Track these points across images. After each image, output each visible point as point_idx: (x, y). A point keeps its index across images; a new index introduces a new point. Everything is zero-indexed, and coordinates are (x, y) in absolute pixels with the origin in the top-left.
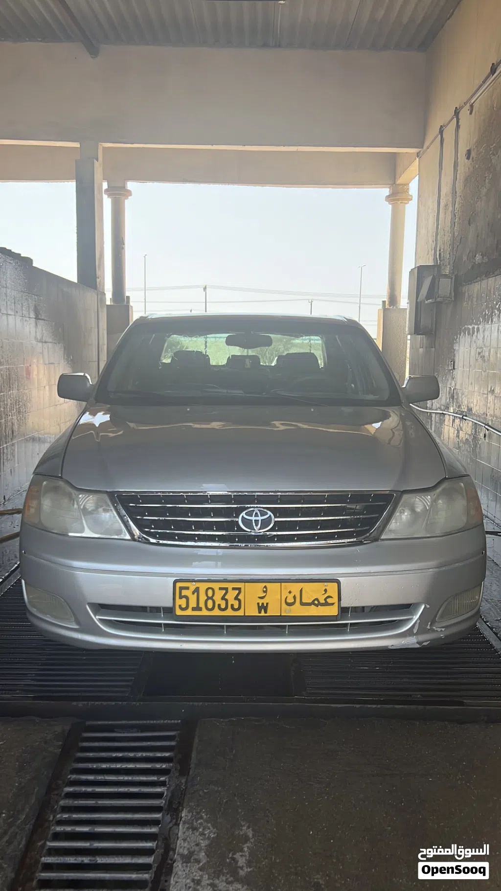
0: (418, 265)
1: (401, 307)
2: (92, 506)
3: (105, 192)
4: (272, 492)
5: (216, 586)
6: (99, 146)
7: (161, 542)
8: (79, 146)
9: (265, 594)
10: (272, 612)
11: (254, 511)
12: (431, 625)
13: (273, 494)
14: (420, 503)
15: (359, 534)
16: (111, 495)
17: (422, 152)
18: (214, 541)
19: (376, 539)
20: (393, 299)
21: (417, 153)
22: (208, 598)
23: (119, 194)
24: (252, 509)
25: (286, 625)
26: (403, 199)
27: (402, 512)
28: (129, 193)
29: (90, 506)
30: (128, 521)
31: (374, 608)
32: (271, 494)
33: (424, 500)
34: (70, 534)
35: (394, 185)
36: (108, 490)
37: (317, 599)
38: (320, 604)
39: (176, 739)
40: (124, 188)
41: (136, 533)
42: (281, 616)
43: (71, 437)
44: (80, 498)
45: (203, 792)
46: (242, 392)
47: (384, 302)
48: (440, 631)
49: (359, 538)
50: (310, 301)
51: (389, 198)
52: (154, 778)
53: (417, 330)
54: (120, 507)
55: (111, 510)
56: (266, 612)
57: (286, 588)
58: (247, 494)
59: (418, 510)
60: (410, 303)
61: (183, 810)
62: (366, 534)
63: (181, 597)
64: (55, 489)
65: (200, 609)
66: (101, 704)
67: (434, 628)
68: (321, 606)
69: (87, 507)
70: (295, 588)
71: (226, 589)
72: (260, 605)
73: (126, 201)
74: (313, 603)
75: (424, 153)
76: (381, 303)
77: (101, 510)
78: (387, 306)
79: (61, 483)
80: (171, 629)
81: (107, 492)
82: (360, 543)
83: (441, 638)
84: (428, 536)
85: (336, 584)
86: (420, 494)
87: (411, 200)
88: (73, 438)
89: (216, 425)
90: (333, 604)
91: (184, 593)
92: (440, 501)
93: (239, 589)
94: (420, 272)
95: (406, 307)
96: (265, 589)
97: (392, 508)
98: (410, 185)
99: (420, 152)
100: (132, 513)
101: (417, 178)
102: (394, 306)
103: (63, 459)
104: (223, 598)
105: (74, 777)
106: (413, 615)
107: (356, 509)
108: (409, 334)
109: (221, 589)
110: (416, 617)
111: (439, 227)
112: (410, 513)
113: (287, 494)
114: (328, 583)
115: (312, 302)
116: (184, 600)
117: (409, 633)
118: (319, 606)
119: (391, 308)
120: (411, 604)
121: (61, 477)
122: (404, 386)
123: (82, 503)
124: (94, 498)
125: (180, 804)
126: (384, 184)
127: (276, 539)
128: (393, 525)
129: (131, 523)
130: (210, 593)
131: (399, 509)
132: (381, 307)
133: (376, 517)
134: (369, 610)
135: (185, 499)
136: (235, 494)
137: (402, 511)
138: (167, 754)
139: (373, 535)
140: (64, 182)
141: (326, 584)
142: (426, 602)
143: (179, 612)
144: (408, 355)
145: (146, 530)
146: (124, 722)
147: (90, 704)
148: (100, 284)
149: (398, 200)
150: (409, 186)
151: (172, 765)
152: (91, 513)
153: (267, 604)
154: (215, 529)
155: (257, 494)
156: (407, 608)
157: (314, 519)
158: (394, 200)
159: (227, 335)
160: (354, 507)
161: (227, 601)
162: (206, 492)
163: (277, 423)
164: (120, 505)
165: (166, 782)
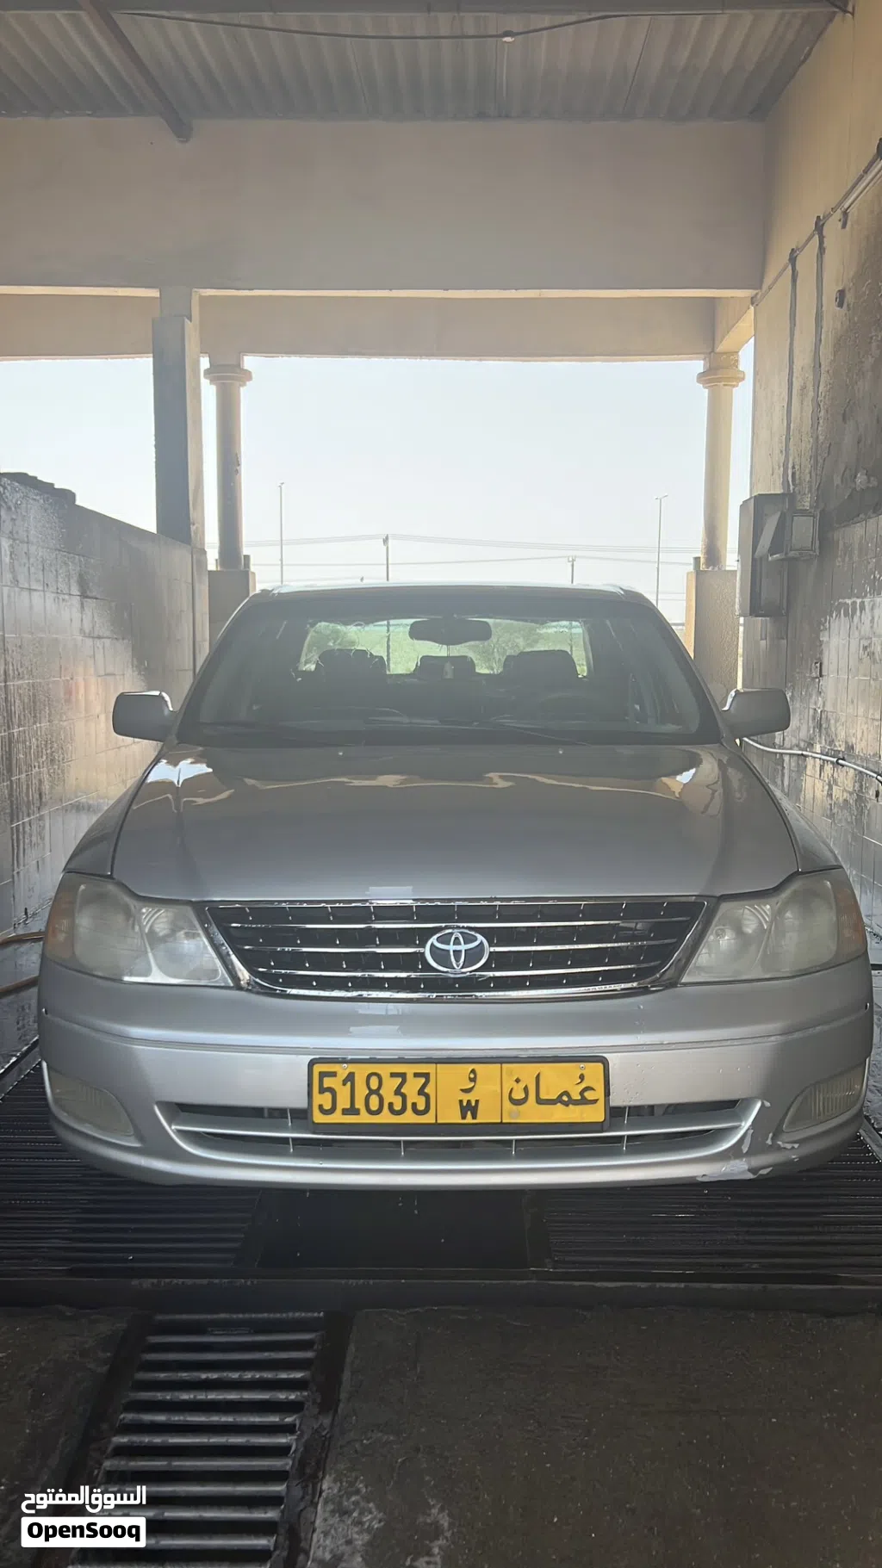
0: (756, 494)
1: (728, 568)
2: (165, 929)
3: (205, 374)
4: (484, 900)
5: (384, 1070)
6: (193, 294)
7: (289, 991)
8: (159, 296)
9: (472, 1084)
10: (486, 1116)
11: (452, 934)
12: (772, 1139)
13: (486, 903)
14: (752, 918)
15: (640, 974)
16: (198, 907)
17: (759, 296)
18: (382, 989)
19: (673, 984)
20: (713, 554)
21: (752, 298)
22: (371, 1092)
23: (229, 377)
24: (450, 931)
25: (511, 1141)
26: (729, 379)
27: (719, 934)
28: (248, 376)
29: (162, 928)
30: (228, 955)
31: (672, 1108)
32: (482, 903)
33: (761, 914)
34: (126, 979)
35: (712, 354)
36: (193, 900)
37: (566, 1093)
38: (572, 1102)
39: (315, 1347)
40: (238, 366)
41: (243, 974)
42: (501, 1123)
43: (130, 805)
44: (144, 914)
45: (362, 1444)
46: (437, 722)
47: (697, 560)
48: (791, 1149)
49: (641, 982)
50: (571, 559)
51: (704, 378)
52: (274, 1419)
53: (755, 608)
54: (214, 929)
55: (199, 935)
56: (474, 1117)
57: (511, 1073)
58: (439, 904)
59: (749, 930)
60: (742, 560)
61: (323, 1477)
62: (654, 974)
63: (322, 1090)
64: (100, 898)
65: (356, 1112)
66: (183, 1283)
67: (780, 1143)
68: (573, 1104)
69: (158, 930)
70: (528, 1072)
71: (403, 1076)
72: (465, 1104)
73: (242, 390)
74: (559, 1100)
75: (764, 296)
76: (692, 561)
77: (181, 934)
78: (703, 567)
79: (111, 888)
80: (305, 1148)
81: (190, 903)
82: (644, 991)
83: (790, 1163)
84: (767, 976)
85: (600, 1066)
86: (752, 902)
87: (743, 379)
88: (134, 807)
89: (389, 780)
90: (595, 1101)
91: (328, 1082)
92: (788, 914)
93: (427, 1076)
94: (759, 506)
95: (736, 569)
96: (472, 1076)
97: (700, 927)
98: (740, 353)
99: (757, 294)
100: (234, 941)
101: (752, 341)
102: (714, 566)
103: (116, 844)
104: (398, 1092)
105: (129, 1417)
106: (741, 1121)
107: (636, 930)
108: (740, 615)
109: (393, 1075)
110: (746, 1124)
111: (792, 427)
112: (734, 936)
113: (512, 903)
114: (586, 1064)
115: (573, 561)
116: (328, 1095)
117: (735, 1152)
118: (571, 1106)
119: (710, 569)
120: (738, 1101)
121: (110, 877)
122: (726, 708)
123: (147, 923)
124: (170, 914)
125: (321, 1466)
126: (693, 354)
127: (492, 985)
128: (703, 957)
129: (234, 958)
130: (374, 1084)
131: (714, 928)
132: (691, 568)
133: (671, 944)
134: (661, 1112)
135: (329, 914)
136: (419, 904)
137: (720, 932)
138: (299, 1375)
139: (665, 977)
140: (133, 358)
141: (582, 1065)
142: (763, 1097)
143: (318, 1118)
144: (740, 651)
145: (261, 970)
146: (223, 1316)
147: (162, 1284)
148: (196, 533)
149: (719, 380)
150: (738, 356)
151: (306, 1394)
152: (164, 939)
153: (477, 1101)
154: (383, 967)
155: (458, 903)
156: (729, 1108)
157: (559, 947)
158: (710, 381)
159: (411, 621)
160: (633, 925)
161: (404, 1097)
162: (366, 901)
163: (494, 775)
164: (214, 925)
165: (295, 1426)
